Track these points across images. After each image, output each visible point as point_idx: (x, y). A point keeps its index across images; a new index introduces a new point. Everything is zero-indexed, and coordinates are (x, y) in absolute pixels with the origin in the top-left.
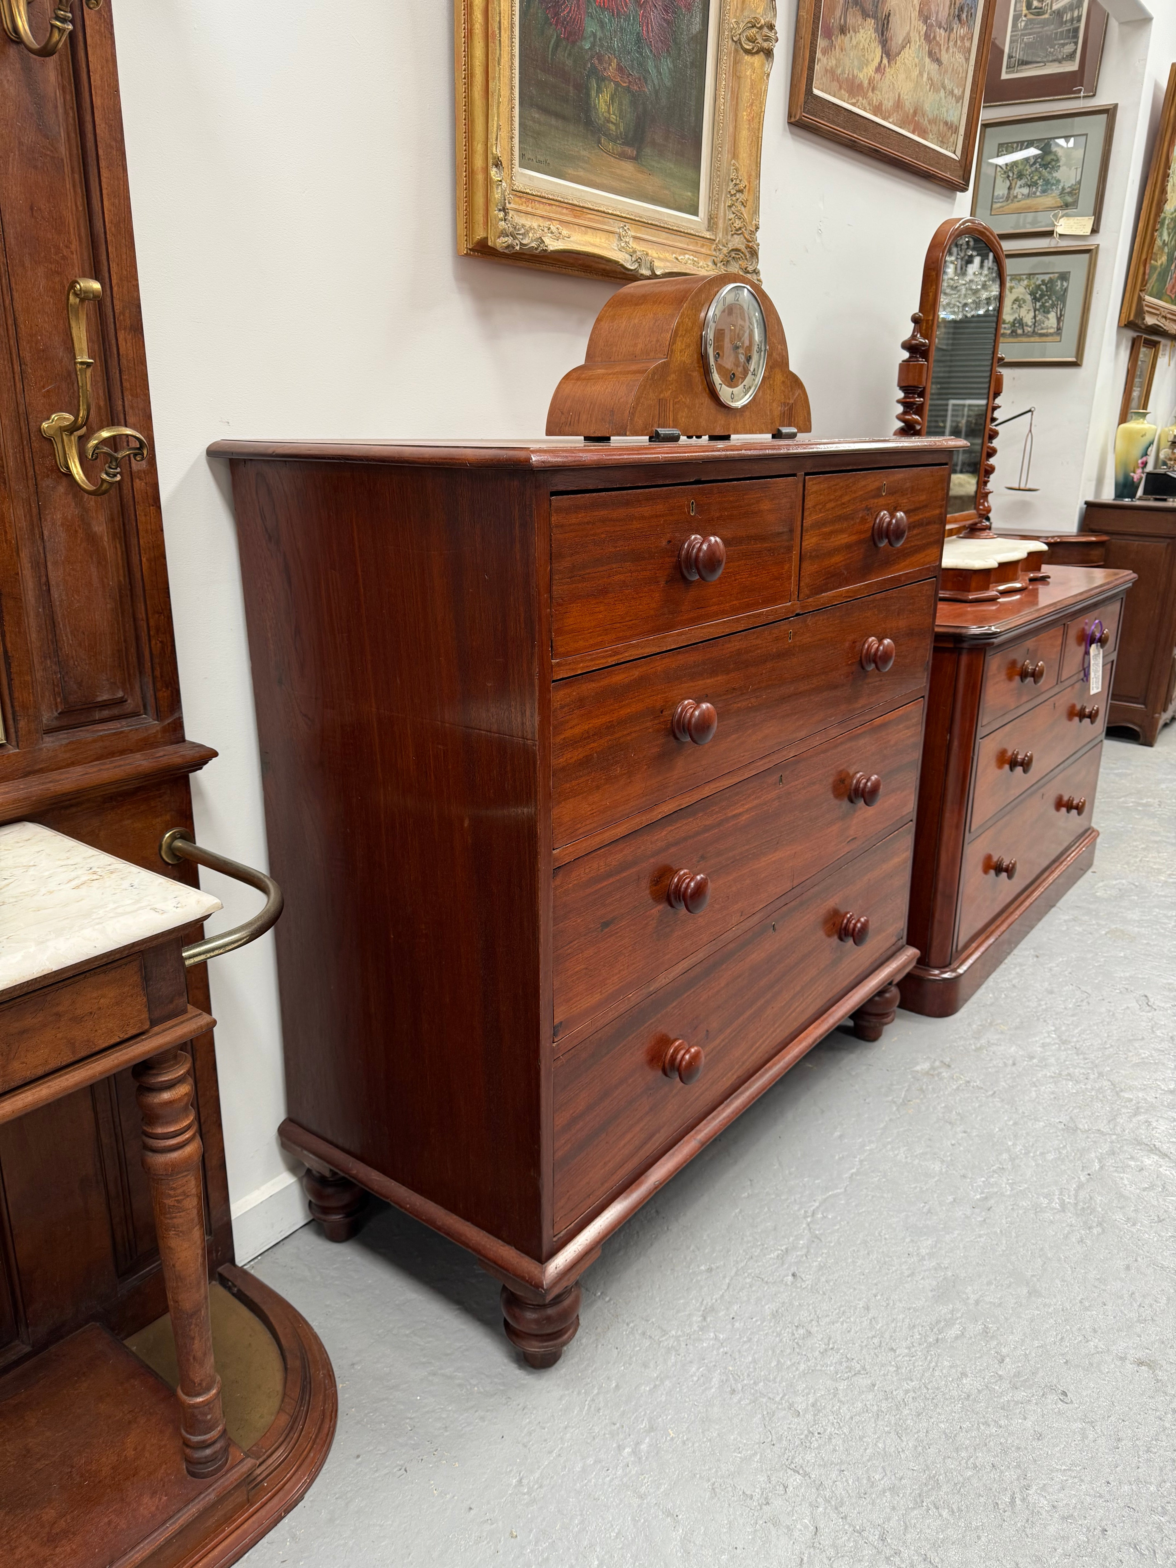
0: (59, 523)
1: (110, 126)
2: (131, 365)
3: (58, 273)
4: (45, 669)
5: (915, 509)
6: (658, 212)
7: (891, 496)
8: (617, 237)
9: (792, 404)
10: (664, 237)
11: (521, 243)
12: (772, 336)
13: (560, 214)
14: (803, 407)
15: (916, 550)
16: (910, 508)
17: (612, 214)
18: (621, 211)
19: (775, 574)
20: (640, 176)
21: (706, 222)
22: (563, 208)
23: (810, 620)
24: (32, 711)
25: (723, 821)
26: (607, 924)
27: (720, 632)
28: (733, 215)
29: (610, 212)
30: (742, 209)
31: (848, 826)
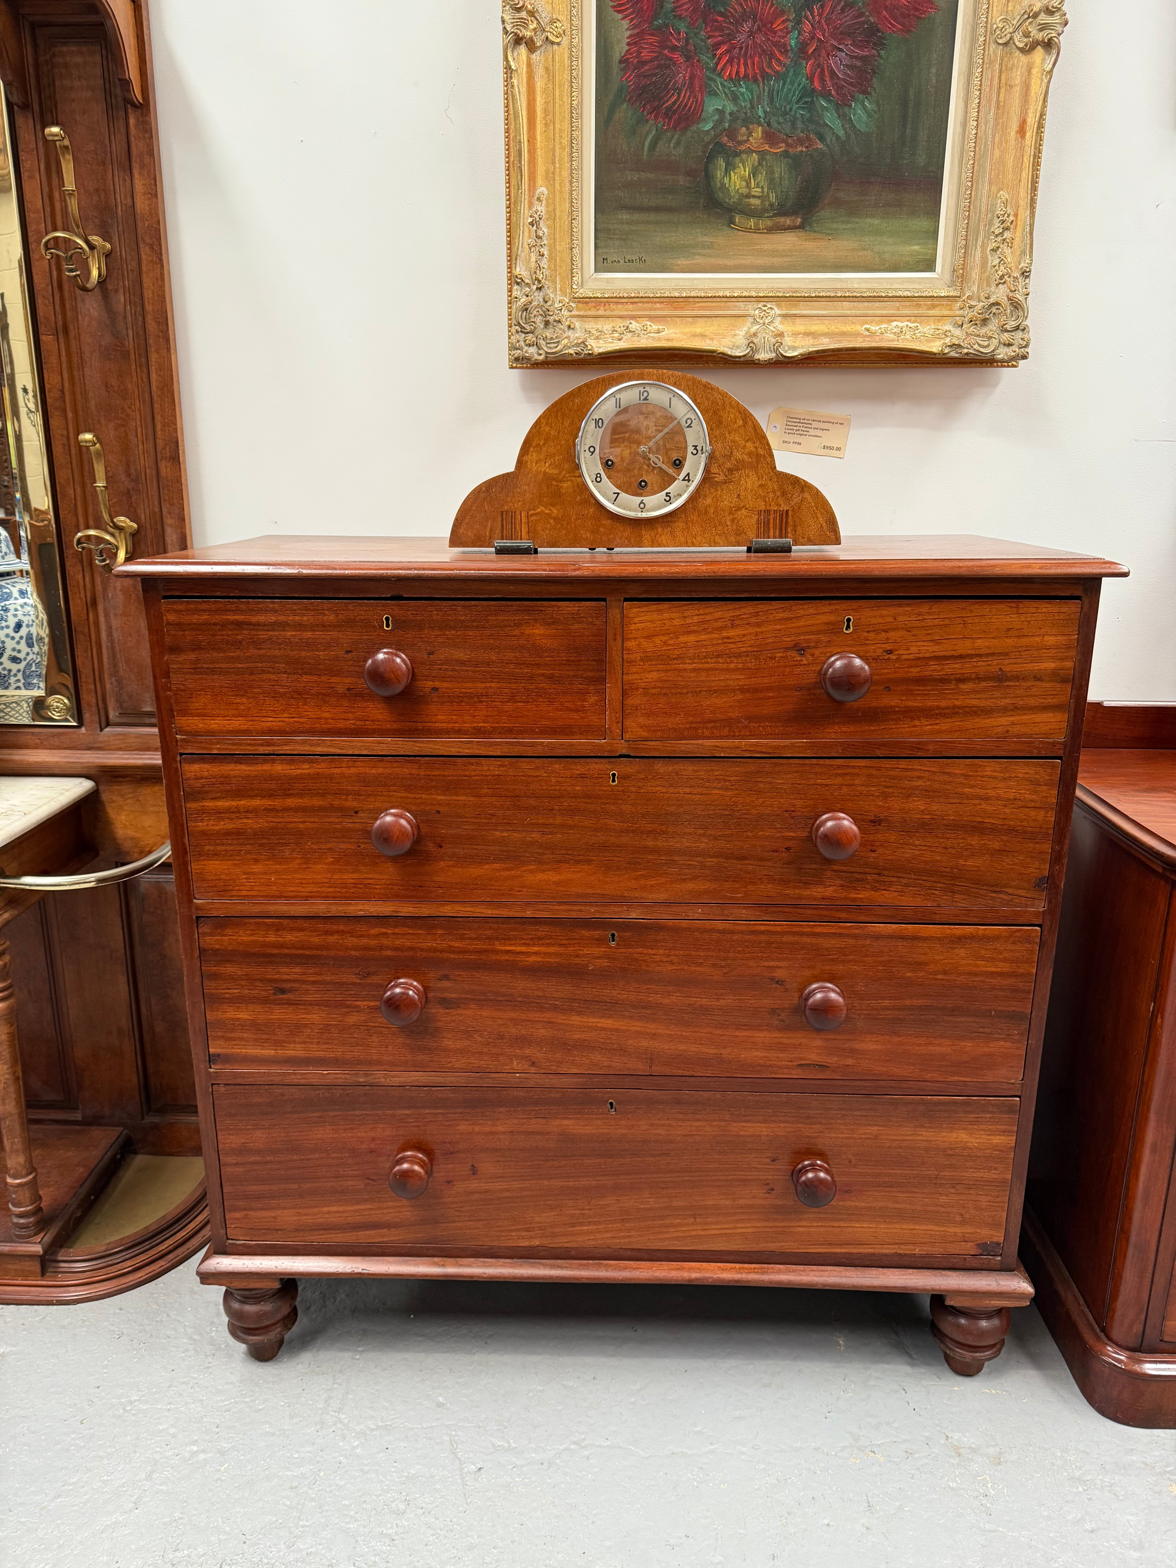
1: (159, 323)
2: (170, 483)
3: (123, 425)
4: (112, 683)
5: (961, 657)
6: (840, 280)
7: (872, 635)
8: (751, 319)
9: (787, 511)
10: (845, 308)
11: (547, 353)
12: (730, 433)
13: (651, 309)
14: (816, 514)
15: (975, 712)
16: (940, 654)
17: (741, 297)
18: (757, 289)
19: (567, 704)
20: (810, 245)
21: (947, 276)
22: (655, 303)
23: (661, 767)
24: (94, 709)
25: (486, 951)
26: (283, 991)
27: (454, 751)
28: (999, 260)
29: (736, 295)
30: (1008, 251)
31: (800, 1044)
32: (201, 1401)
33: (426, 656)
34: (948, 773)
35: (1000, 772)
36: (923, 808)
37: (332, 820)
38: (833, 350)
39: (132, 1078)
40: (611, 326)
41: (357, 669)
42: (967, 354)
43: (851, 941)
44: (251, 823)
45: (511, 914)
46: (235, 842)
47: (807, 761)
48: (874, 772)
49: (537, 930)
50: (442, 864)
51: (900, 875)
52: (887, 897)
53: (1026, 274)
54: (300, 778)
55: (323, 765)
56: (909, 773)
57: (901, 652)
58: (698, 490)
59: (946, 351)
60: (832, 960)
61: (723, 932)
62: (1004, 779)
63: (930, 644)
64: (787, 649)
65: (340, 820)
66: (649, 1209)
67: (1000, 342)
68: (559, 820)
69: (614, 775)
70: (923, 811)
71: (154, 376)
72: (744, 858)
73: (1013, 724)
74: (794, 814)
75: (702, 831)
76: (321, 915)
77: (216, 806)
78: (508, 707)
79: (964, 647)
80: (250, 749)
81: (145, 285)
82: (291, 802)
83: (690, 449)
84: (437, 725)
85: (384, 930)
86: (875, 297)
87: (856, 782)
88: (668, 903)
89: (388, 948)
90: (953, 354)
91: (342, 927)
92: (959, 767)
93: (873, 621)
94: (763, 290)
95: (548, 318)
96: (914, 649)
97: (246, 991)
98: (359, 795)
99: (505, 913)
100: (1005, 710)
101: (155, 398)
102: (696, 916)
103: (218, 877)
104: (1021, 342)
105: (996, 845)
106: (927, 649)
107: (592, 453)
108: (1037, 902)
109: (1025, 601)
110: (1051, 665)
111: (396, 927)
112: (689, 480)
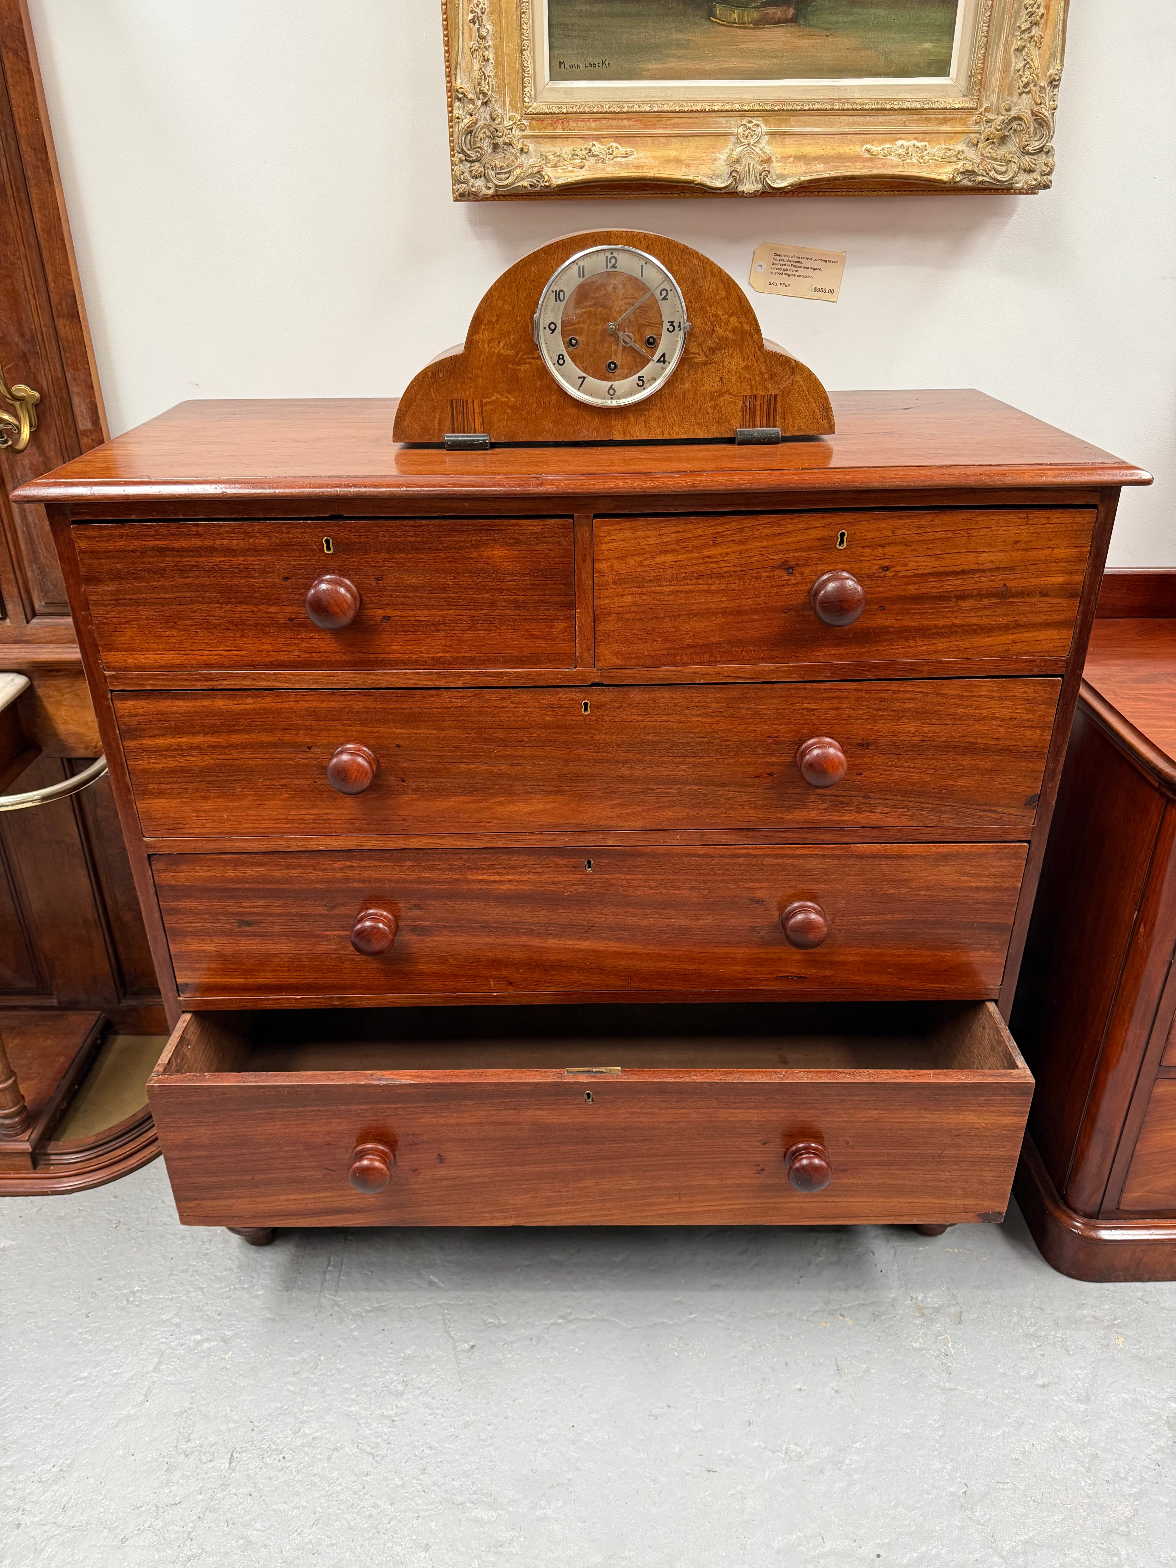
0: (27, 467)
1: (35, 150)
2: (71, 345)
3: (7, 276)
4: (33, 571)
5: (963, 572)
6: (838, 88)
7: (868, 550)
8: (733, 139)
9: (776, 396)
10: (843, 124)
11: (496, 186)
12: (711, 307)
13: (617, 128)
14: (808, 399)
15: (975, 631)
16: (941, 569)
17: (722, 111)
18: (741, 101)
19: (533, 632)
20: (805, 43)
21: (963, 82)
22: (622, 119)
23: (637, 695)
24: (17, 599)
25: (457, 880)
26: (248, 924)
27: (412, 683)
28: (1023, 63)
29: (716, 108)
30: (1035, 52)
31: (779, 959)
32: (202, 1289)
33: (373, 583)
34: (942, 694)
35: (997, 691)
36: (913, 730)
37: (284, 755)
38: (828, 179)
39: (104, 966)
40: (571, 148)
41: (298, 597)
42: (982, 182)
43: (834, 862)
44: (197, 761)
45: (481, 845)
46: (180, 780)
47: (793, 686)
48: (863, 695)
49: (509, 860)
50: (406, 797)
51: (887, 797)
52: (874, 818)
53: (1054, 83)
54: (244, 713)
55: (269, 699)
56: (900, 695)
57: (898, 568)
58: (675, 375)
59: (958, 179)
60: (814, 880)
61: (701, 856)
62: (1001, 698)
63: (931, 559)
64: (774, 568)
65: (293, 755)
67: (1019, 168)
68: (528, 751)
69: (586, 704)
70: (913, 733)
71: (37, 215)
72: (724, 784)
73: (1014, 642)
74: (777, 739)
75: (680, 759)
76: (281, 850)
77: (156, 744)
78: (469, 635)
79: (967, 561)
80: (186, 685)
81: (13, 102)
82: (236, 738)
83: (666, 325)
84: (391, 656)
85: (348, 863)
86: (878, 109)
87: (844, 706)
88: (644, 831)
89: (354, 880)
90: (966, 182)
91: (304, 861)
92: (953, 688)
93: (870, 535)
94: (749, 102)
95: (497, 140)
96: (912, 565)
97: (209, 925)
98: (311, 730)
99: (475, 844)
100: (1006, 628)
101: (42, 243)
102: (675, 842)
103: (166, 815)
104: (1044, 168)
105: (988, 765)
106: (927, 565)
107: (553, 331)
108: (1026, 819)
109: (1037, 512)
110: (1059, 579)
111: (361, 860)
112: (664, 362)
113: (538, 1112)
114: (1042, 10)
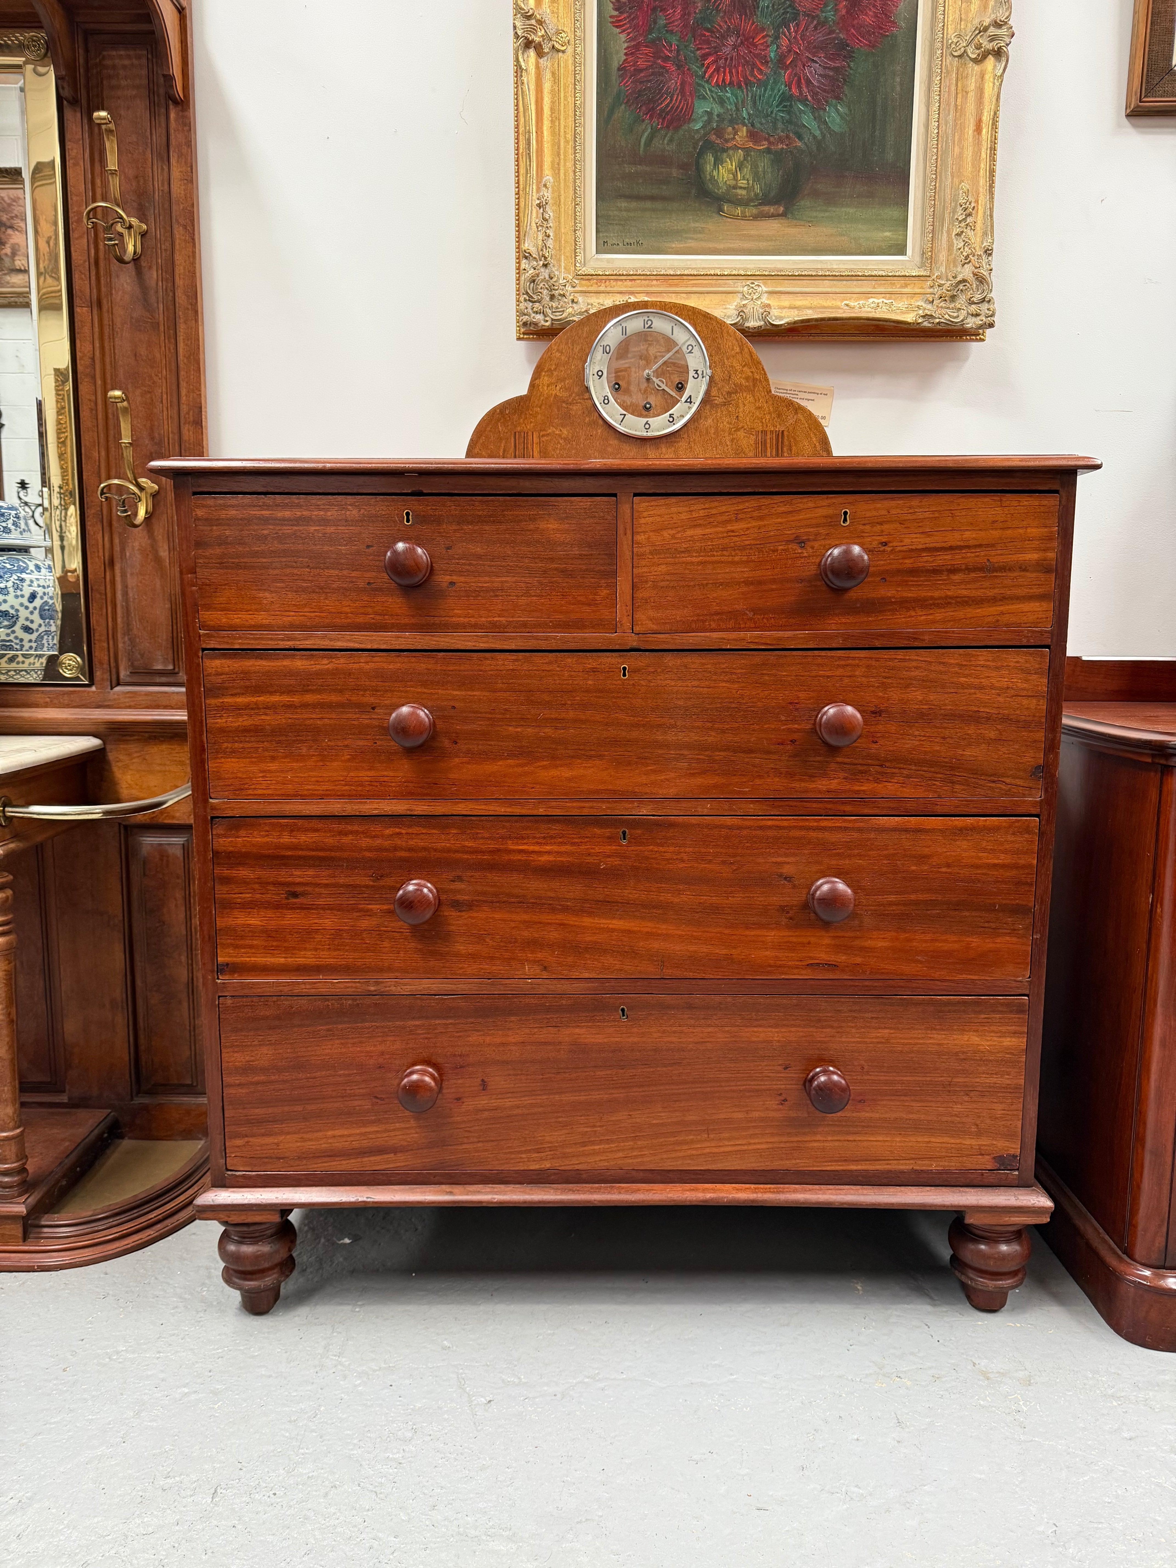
1: (188, 296)
2: (192, 446)
4: (124, 643)
5: (951, 548)
6: (821, 261)
7: (868, 527)
8: (740, 296)
9: (783, 432)
10: (825, 286)
11: (552, 320)
12: (728, 359)
13: (648, 286)
14: (809, 434)
15: (966, 602)
16: (932, 545)
17: (730, 275)
18: (745, 269)
19: (579, 598)
20: (792, 231)
21: (917, 259)
22: (652, 280)
23: (670, 660)
24: (106, 666)
25: (499, 850)
26: (295, 895)
27: (470, 645)
28: (963, 243)
29: (726, 273)
30: (970, 233)
31: (809, 943)
33: (444, 551)
34: (943, 663)
35: (993, 661)
36: (920, 698)
37: (350, 716)
38: (816, 320)
40: (611, 300)
41: (377, 563)
42: (939, 323)
43: (856, 835)
44: (269, 719)
45: (524, 812)
46: (253, 739)
47: (810, 653)
48: (874, 663)
49: (549, 829)
50: (457, 760)
51: (902, 766)
52: (890, 788)
53: (988, 252)
54: (319, 674)
55: (342, 661)
56: (906, 664)
57: (895, 544)
58: (699, 411)
59: (920, 321)
60: (838, 854)
61: (730, 828)
62: (997, 668)
63: (922, 536)
64: (789, 542)
65: (358, 716)
66: (662, 1125)
67: (968, 313)
68: (571, 714)
69: (624, 669)
70: (921, 701)
71: (181, 346)
72: (751, 751)
73: (1002, 613)
74: (798, 706)
75: (710, 725)
76: (337, 814)
77: (236, 702)
78: (523, 601)
79: (954, 539)
80: (271, 644)
81: (177, 262)
82: (309, 698)
83: (692, 373)
84: (454, 619)
85: (397, 830)
86: (852, 276)
87: (857, 673)
88: (677, 799)
89: (402, 849)
90: (926, 324)
91: (356, 828)
92: (954, 657)
93: (868, 514)
94: (751, 270)
95: (554, 292)
96: (907, 541)
97: (258, 896)
98: (377, 691)
99: (518, 810)
100: (994, 601)
101: (181, 365)
102: (705, 812)
103: (234, 776)
104: (988, 312)
105: (992, 734)
106: (919, 541)
107: (601, 376)
108: (1034, 791)
109: (1008, 495)
110: (1035, 556)
111: (410, 826)
112: (691, 402)
113: (577, 1030)
114: (973, 205)
